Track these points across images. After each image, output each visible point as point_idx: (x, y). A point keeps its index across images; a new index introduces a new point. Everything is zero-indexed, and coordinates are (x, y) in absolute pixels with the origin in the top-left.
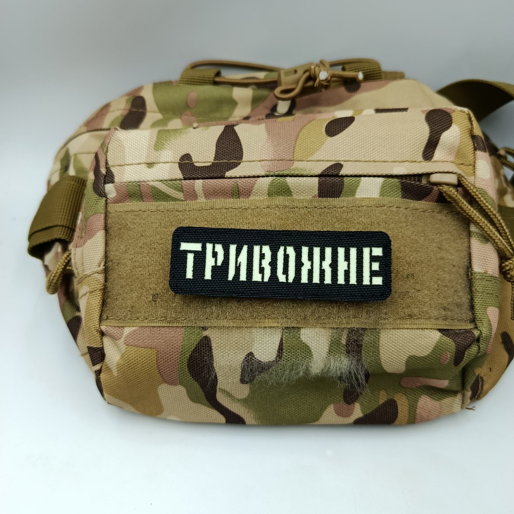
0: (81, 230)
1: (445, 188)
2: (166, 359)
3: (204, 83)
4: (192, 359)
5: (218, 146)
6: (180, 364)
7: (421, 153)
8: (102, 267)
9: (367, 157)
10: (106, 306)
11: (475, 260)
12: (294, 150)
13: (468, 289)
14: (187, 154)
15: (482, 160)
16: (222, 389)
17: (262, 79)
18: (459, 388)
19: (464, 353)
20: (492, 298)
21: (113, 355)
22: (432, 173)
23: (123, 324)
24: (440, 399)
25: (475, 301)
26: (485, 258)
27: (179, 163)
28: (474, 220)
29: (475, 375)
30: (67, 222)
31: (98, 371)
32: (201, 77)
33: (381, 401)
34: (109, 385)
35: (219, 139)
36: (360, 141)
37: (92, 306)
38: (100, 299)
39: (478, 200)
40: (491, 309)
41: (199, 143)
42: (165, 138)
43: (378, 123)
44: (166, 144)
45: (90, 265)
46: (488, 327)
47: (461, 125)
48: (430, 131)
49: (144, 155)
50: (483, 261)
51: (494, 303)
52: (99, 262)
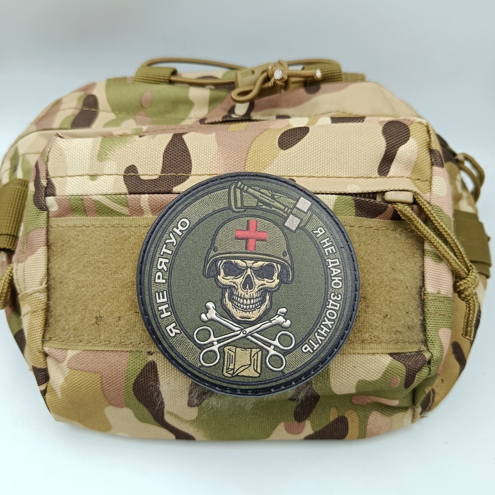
0: (23, 243)
1: (400, 207)
2: (110, 383)
3: (159, 82)
4: (138, 384)
5: (166, 157)
6: (126, 388)
7: (377, 168)
8: (44, 286)
9: (321, 171)
10: (49, 326)
11: (429, 279)
12: (245, 163)
13: (420, 309)
14: (133, 165)
15: (438, 176)
16: (169, 412)
18: (410, 404)
19: (415, 377)
20: (445, 319)
21: (57, 377)
22: (387, 191)
23: (66, 346)
24: (390, 415)
25: (427, 322)
26: (439, 278)
27: (124, 175)
28: (428, 240)
29: (425, 393)
30: (11, 230)
31: (43, 391)
32: (156, 76)
33: (332, 418)
34: (54, 405)
35: (166, 149)
37: (34, 326)
38: (42, 319)
39: (432, 218)
40: (443, 331)
41: (145, 154)
42: (109, 147)
43: (333, 134)
44: (110, 154)
45: (32, 283)
46: (440, 349)
47: (419, 138)
48: (386, 144)
49: (87, 166)
50: (437, 281)
51: (447, 324)
52: (41, 280)
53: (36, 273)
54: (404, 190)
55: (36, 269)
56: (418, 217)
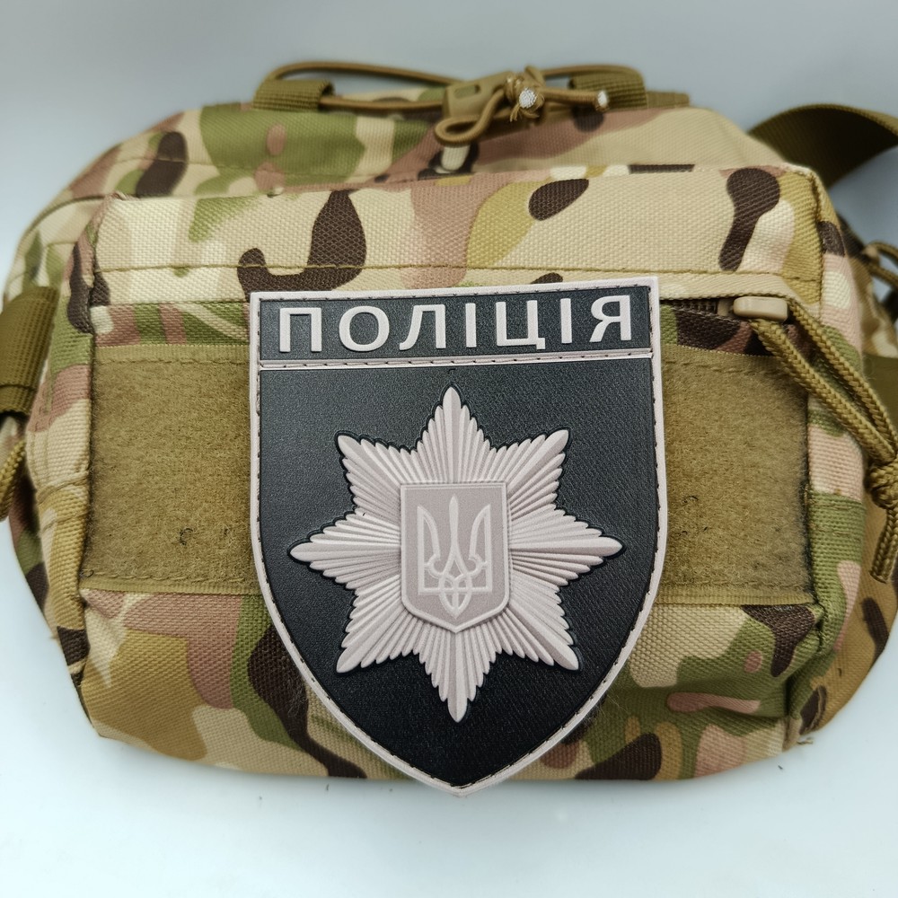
0: (46, 395)
1: (763, 326)
2: (205, 657)
3: (300, 107)
4: (257, 660)
5: (317, 235)
6: (234, 668)
7: (718, 255)
8: (83, 472)
10: (91, 549)
11: (817, 467)
13: (801, 525)
14: (256, 249)
15: (836, 271)
16: (317, 718)
17: (414, 102)
18: (781, 712)
19: (792, 653)
20: (849, 544)
21: (104, 646)
22: (737, 297)
23: (122, 586)
24: (742, 733)
25: (815, 549)
26: (836, 465)
27: (238, 268)
28: (815, 392)
29: (811, 689)
30: (27, 379)
31: (76, 675)
32: (294, 96)
33: (630, 738)
34: (98, 703)
35: (318, 219)
36: (598, 229)
37: (62, 549)
38: (78, 535)
39: (824, 350)
40: (845, 566)
41: (278, 228)
42: (210, 215)
43: (633, 192)
44: (213, 228)
45: (60, 468)
46: (840, 600)
47: (799, 201)
48: (735, 211)
49: (170, 249)
50: (833, 471)
51: (852, 553)
52: (77, 462)
53: (68, 449)
54: (769, 295)
55: (69, 441)
56: (796, 348)
